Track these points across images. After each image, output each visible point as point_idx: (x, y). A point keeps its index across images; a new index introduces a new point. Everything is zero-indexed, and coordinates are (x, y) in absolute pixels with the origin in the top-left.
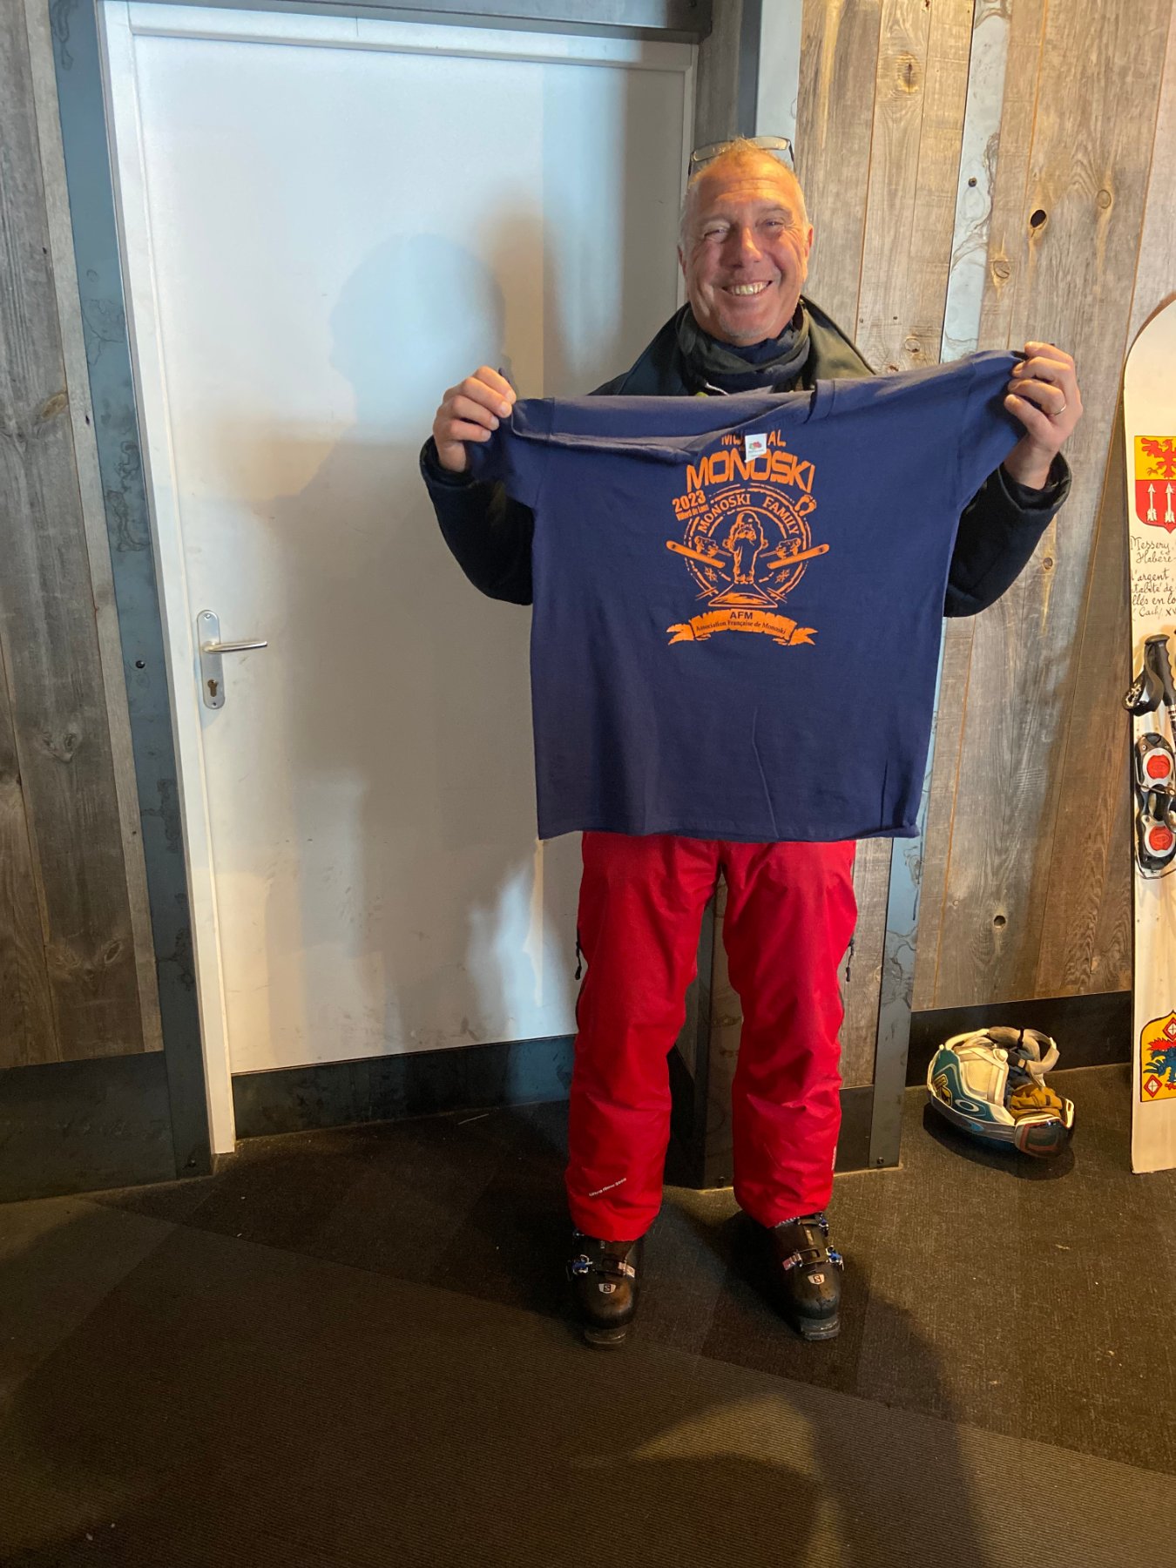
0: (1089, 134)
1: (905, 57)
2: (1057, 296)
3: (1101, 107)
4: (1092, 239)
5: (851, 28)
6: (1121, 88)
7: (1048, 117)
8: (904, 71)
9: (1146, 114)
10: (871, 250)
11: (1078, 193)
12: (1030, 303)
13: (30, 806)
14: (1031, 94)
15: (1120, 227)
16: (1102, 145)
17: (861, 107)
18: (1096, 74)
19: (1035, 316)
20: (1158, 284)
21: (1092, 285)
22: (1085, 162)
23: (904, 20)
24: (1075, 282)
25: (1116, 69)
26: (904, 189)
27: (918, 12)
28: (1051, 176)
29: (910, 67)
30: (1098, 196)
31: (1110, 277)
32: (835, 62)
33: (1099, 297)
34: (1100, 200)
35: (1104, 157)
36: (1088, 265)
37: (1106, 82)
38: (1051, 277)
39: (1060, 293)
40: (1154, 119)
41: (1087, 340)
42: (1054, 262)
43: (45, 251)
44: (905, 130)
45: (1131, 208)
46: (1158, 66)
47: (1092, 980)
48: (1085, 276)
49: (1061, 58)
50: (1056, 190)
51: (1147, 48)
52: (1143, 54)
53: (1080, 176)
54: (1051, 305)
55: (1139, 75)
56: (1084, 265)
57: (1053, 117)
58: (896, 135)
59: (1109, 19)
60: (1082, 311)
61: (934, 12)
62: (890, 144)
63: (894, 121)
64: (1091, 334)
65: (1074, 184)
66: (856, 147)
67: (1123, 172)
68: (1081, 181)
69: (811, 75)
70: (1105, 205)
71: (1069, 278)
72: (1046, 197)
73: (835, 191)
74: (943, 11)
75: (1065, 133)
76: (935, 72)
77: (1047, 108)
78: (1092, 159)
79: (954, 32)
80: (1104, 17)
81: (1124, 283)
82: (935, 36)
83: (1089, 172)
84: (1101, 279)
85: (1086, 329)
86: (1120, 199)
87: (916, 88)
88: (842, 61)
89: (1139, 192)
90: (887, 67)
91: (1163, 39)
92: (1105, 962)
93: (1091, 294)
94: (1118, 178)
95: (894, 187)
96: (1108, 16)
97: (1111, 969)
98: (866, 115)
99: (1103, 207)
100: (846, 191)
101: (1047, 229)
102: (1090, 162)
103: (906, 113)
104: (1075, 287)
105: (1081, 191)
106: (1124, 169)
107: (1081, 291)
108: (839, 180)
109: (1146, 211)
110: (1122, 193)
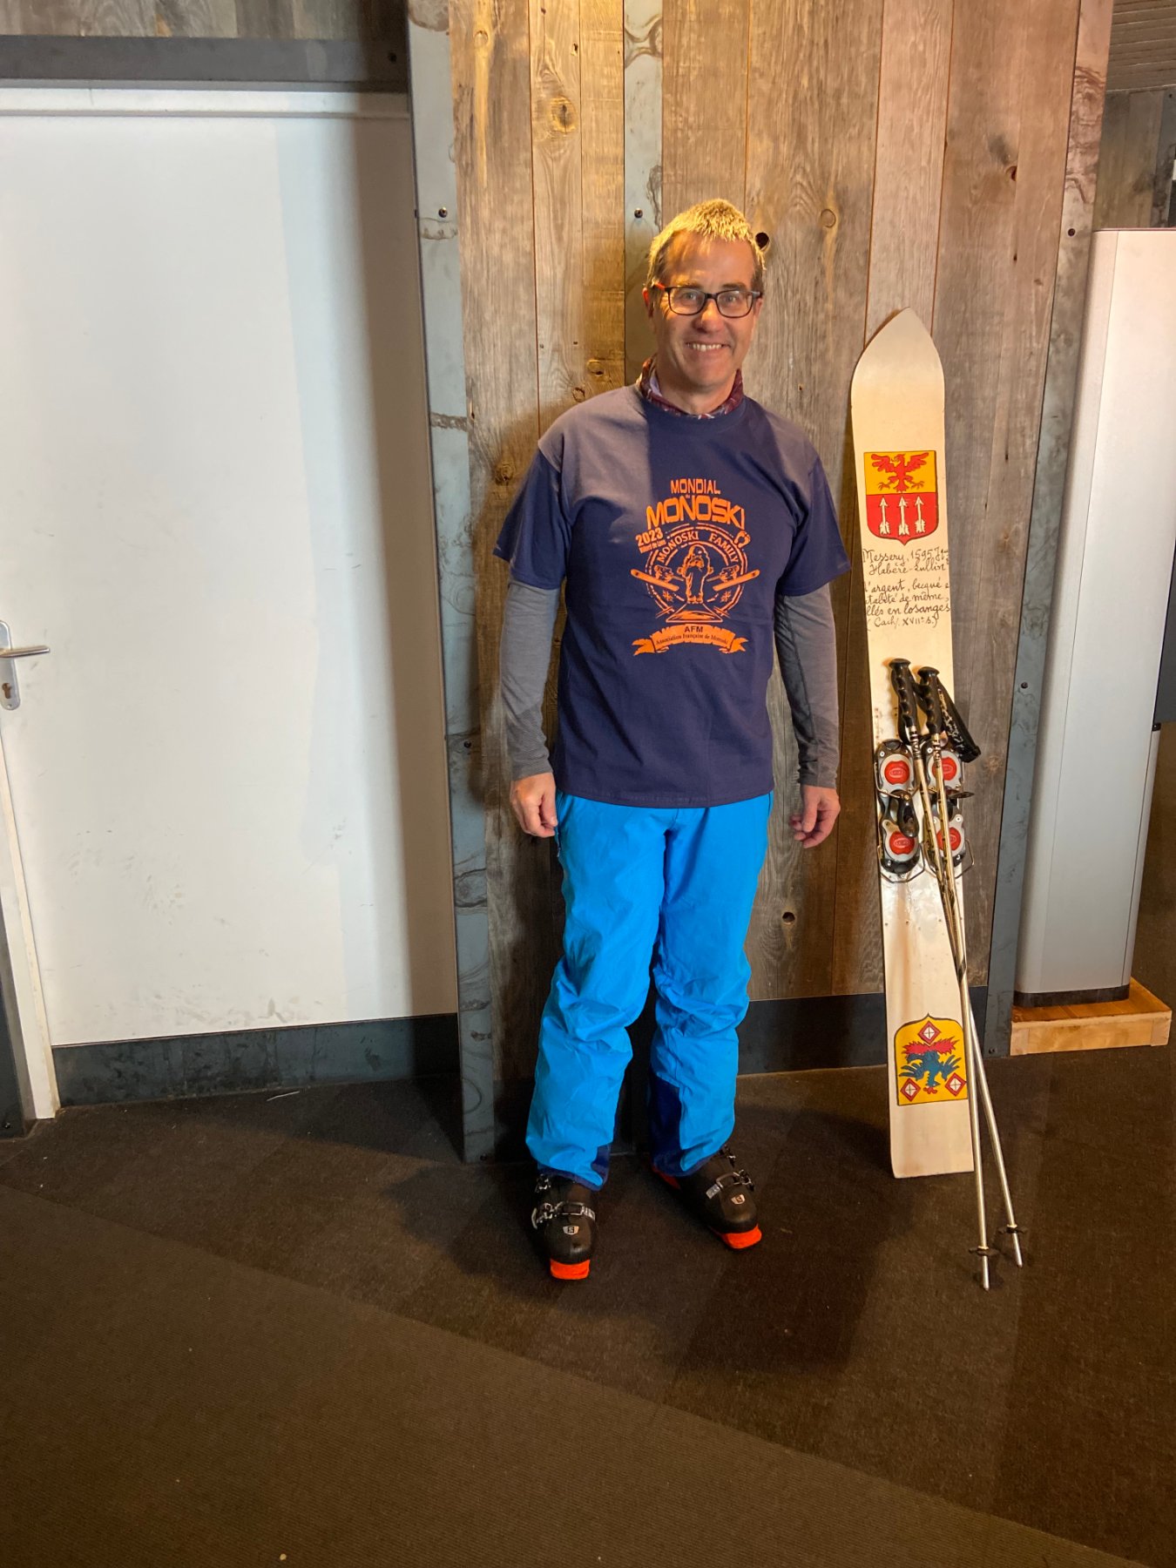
0: (806, 154)
1: (558, 99)
2: (788, 314)
3: (817, 129)
4: (819, 258)
5: (501, 75)
6: (837, 110)
7: (761, 142)
8: (559, 112)
9: (865, 132)
10: (543, 280)
11: (800, 214)
14: (741, 121)
15: (847, 245)
16: (822, 166)
17: (519, 148)
18: (808, 98)
19: (767, 335)
20: (893, 298)
21: (824, 303)
22: (805, 184)
23: (554, 68)
24: (804, 300)
25: (830, 91)
26: (570, 224)
27: (567, 56)
28: (769, 200)
29: (564, 108)
30: (822, 216)
31: (841, 294)
32: (488, 109)
33: (831, 314)
34: (824, 220)
35: (825, 177)
36: (817, 283)
37: (821, 103)
38: (780, 296)
39: (791, 311)
40: (873, 137)
41: (823, 355)
42: (781, 282)
44: (565, 169)
45: (858, 227)
46: (873, 86)
48: (815, 293)
49: (770, 85)
50: (776, 212)
51: (860, 70)
52: (857, 75)
53: (801, 198)
54: (782, 323)
55: (854, 96)
56: (814, 283)
57: (767, 142)
58: (557, 173)
59: (817, 44)
60: (814, 329)
61: (583, 54)
62: (552, 182)
63: (554, 160)
64: (827, 350)
65: (796, 205)
66: (518, 185)
67: (845, 191)
68: (802, 202)
69: (466, 120)
70: (830, 225)
71: (798, 296)
72: (766, 220)
73: (501, 226)
74: (592, 53)
75: (781, 158)
76: (589, 111)
77: (759, 134)
78: (812, 181)
79: (606, 72)
80: (812, 42)
81: (857, 299)
82: (587, 77)
83: (809, 192)
84: (831, 296)
85: (821, 346)
86: (845, 217)
87: (572, 127)
88: (496, 106)
89: (864, 210)
90: (541, 109)
91: (877, 61)
93: (823, 310)
94: (841, 197)
95: (560, 221)
96: (815, 42)
98: (524, 156)
99: (828, 227)
100: (512, 227)
101: (770, 250)
102: (809, 183)
103: (565, 151)
104: (806, 305)
105: (803, 212)
106: (847, 187)
107: (812, 309)
108: (504, 218)
109: (874, 227)
110: (847, 211)
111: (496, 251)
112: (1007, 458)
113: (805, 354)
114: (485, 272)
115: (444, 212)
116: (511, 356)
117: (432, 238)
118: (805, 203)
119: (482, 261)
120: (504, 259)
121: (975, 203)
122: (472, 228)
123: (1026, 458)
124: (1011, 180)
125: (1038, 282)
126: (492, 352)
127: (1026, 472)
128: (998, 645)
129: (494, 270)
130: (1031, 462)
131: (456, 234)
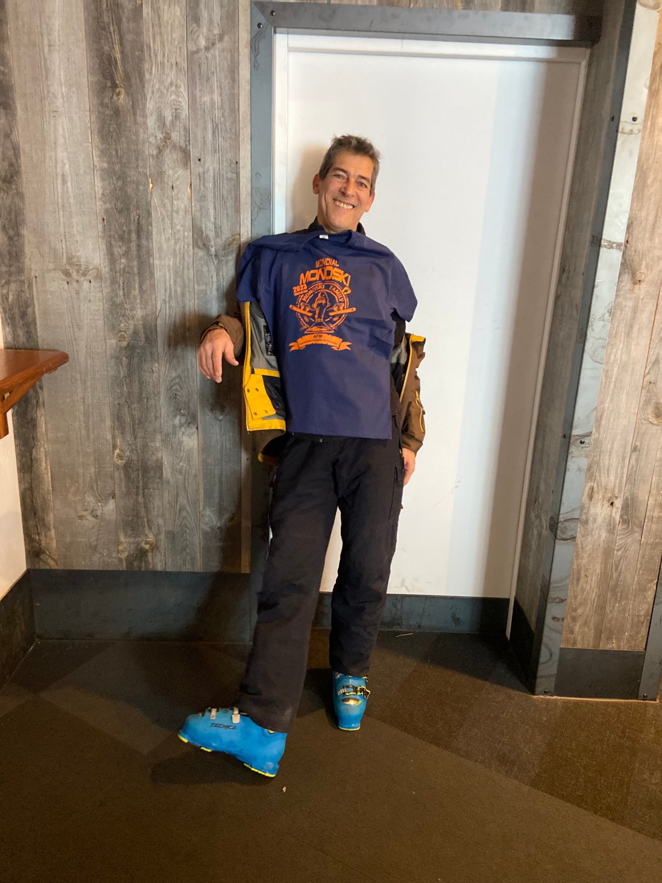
13: (201, 441)
43: (237, 163)
69: (659, 64)
115: (635, 118)
117: (625, 133)
119: (652, 148)
122: (651, 128)
126: (647, 204)
131: (640, 131)
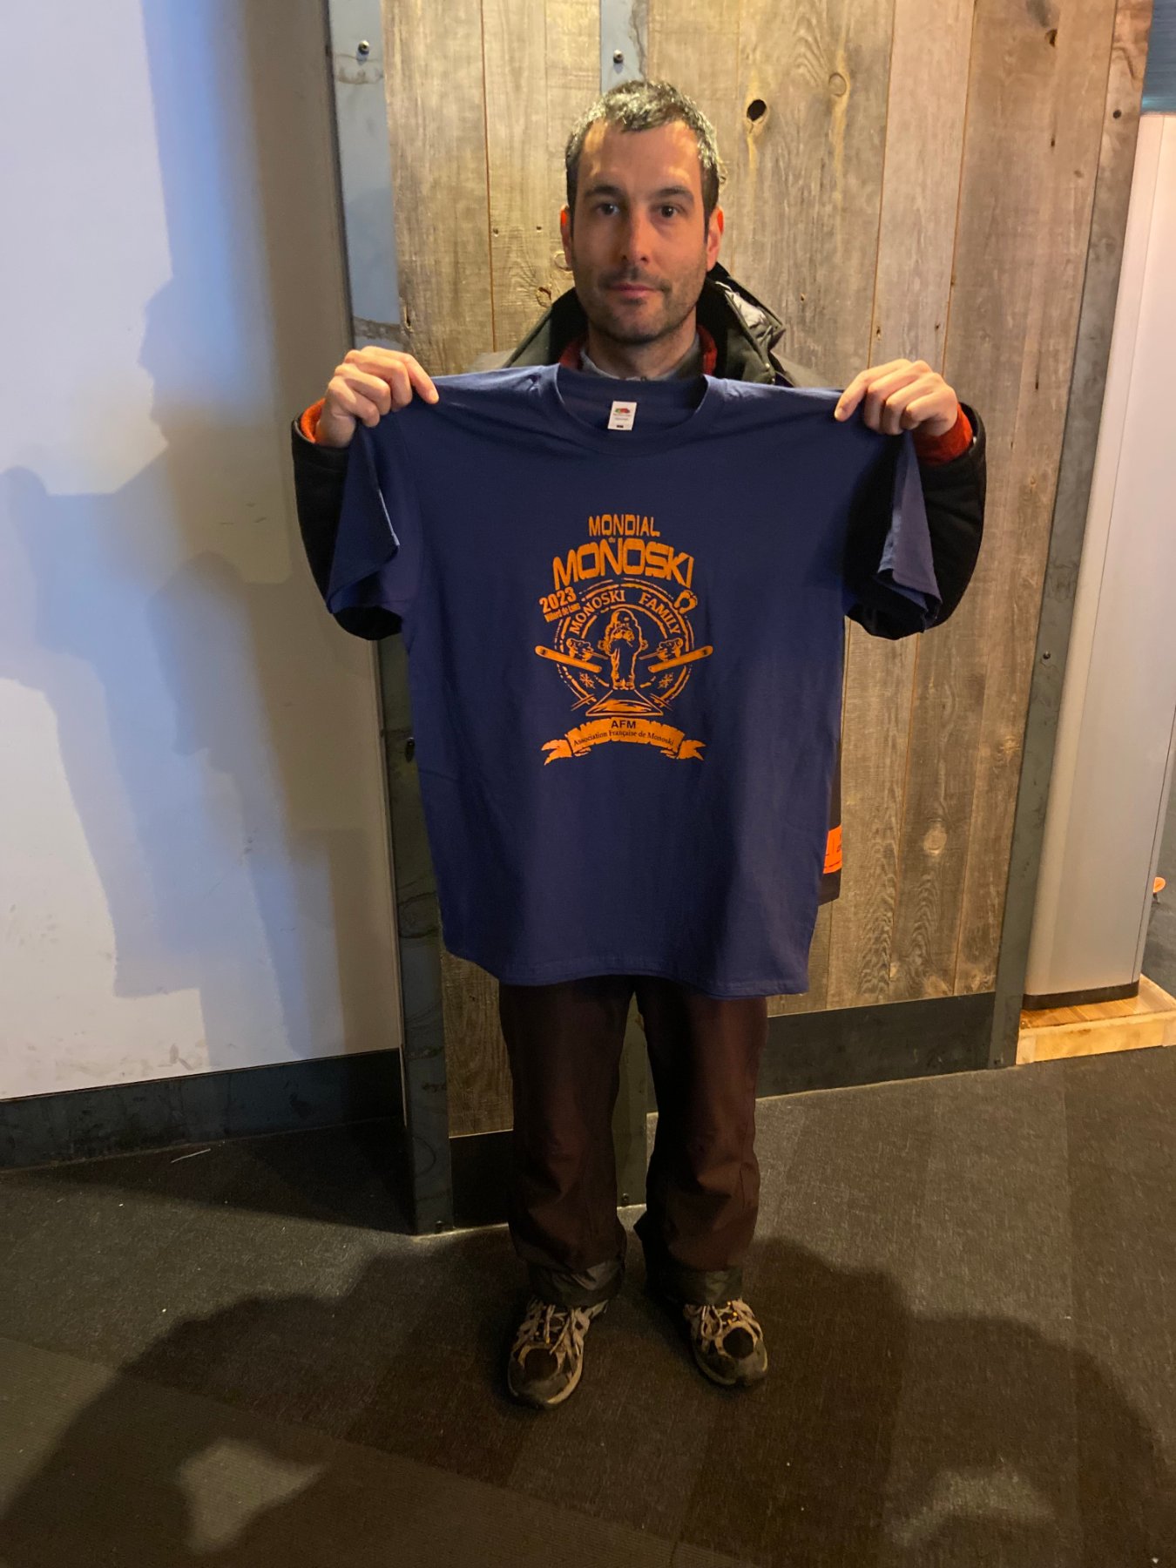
0: (813, 5)
2: (789, 205)
4: (827, 135)
10: (496, 142)
11: (804, 78)
12: (755, 214)
15: (861, 119)
16: (831, 19)
21: (831, 192)
22: (810, 39)
24: (808, 187)
26: (531, 68)
28: (767, 58)
30: (830, 81)
31: (853, 181)
33: (839, 206)
34: (832, 87)
35: (834, 34)
36: (823, 166)
38: (779, 181)
39: (792, 201)
41: (828, 258)
42: (781, 164)
45: (872, 96)
47: (892, 987)
48: (821, 179)
50: (775, 75)
53: (805, 58)
54: (781, 216)
56: (820, 166)
60: (820, 223)
62: (507, 9)
64: (835, 250)
65: (799, 66)
67: (858, 50)
68: (806, 62)
70: (839, 93)
71: (801, 182)
72: (764, 84)
73: (441, 68)
75: (782, 5)
78: (818, 36)
81: (869, 188)
83: (816, 51)
84: (841, 183)
85: (827, 246)
86: (858, 85)
89: (880, 75)
92: (906, 967)
93: (830, 202)
94: (853, 57)
95: (517, 64)
97: (913, 974)
99: (837, 95)
100: (455, 69)
101: (768, 123)
102: (815, 39)
104: (810, 194)
105: (808, 76)
106: (860, 46)
107: (817, 198)
108: (445, 57)
109: (890, 99)
110: (860, 77)
111: (434, 101)
112: (1037, 387)
113: (808, 255)
114: (421, 130)
115: (365, 47)
116: (456, 244)
117: (349, 82)
118: (811, 64)
119: (416, 115)
120: (445, 111)
121: (1009, 73)
122: (403, 69)
123: (1058, 387)
124: (1050, 46)
125: (1078, 174)
127: (1058, 402)
128: (1020, 610)
129: (432, 127)
130: (1064, 392)
131: (382, 76)
